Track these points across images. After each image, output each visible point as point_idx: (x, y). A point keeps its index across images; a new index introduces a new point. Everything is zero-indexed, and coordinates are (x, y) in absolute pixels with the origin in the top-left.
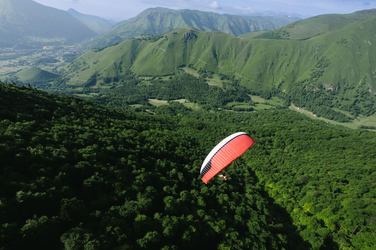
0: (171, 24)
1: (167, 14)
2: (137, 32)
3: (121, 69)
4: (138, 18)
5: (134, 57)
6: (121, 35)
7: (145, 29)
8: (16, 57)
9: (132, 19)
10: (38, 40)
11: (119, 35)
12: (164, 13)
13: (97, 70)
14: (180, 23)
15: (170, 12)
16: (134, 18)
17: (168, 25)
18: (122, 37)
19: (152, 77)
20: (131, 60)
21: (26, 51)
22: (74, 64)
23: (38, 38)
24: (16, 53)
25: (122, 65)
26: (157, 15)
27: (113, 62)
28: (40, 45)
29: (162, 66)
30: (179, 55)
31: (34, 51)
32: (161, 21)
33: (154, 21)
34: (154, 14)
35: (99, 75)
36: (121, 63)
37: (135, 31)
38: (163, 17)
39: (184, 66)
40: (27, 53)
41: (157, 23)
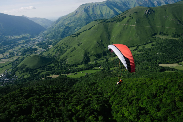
0: (101, 11)
1: (96, 6)
2: (79, 21)
3: (103, 46)
4: (76, 12)
5: (110, 35)
6: (69, 25)
7: (85, 18)
8: (5, 51)
9: (72, 13)
10: (13, 38)
11: (67, 25)
12: (94, 6)
13: (85, 49)
14: (107, 10)
15: (97, 4)
16: (73, 12)
17: (99, 13)
18: (70, 26)
19: (136, 47)
20: (108, 38)
21: (8, 46)
22: (58, 49)
23: (12, 36)
24: (3, 49)
25: (103, 43)
26: (89, 8)
27: (95, 42)
28: (15, 41)
29: (138, 37)
30: (147, 27)
31: (14, 45)
32: (93, 11)
33: (89, 12)
34: (87, 7)
35: (89, 53)
36: (102, 41)
37: (78, 21)
38: (94, 9)
39: (155, 34)
40: (11, 47)
41: (91, 13)
